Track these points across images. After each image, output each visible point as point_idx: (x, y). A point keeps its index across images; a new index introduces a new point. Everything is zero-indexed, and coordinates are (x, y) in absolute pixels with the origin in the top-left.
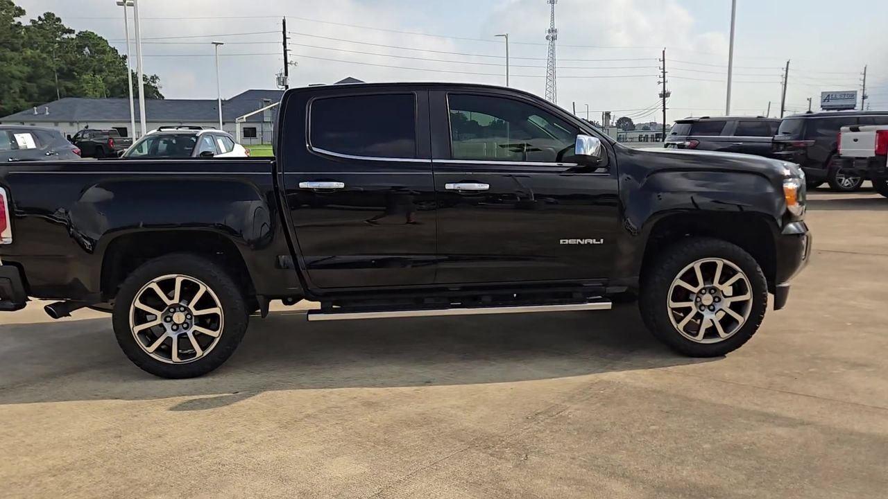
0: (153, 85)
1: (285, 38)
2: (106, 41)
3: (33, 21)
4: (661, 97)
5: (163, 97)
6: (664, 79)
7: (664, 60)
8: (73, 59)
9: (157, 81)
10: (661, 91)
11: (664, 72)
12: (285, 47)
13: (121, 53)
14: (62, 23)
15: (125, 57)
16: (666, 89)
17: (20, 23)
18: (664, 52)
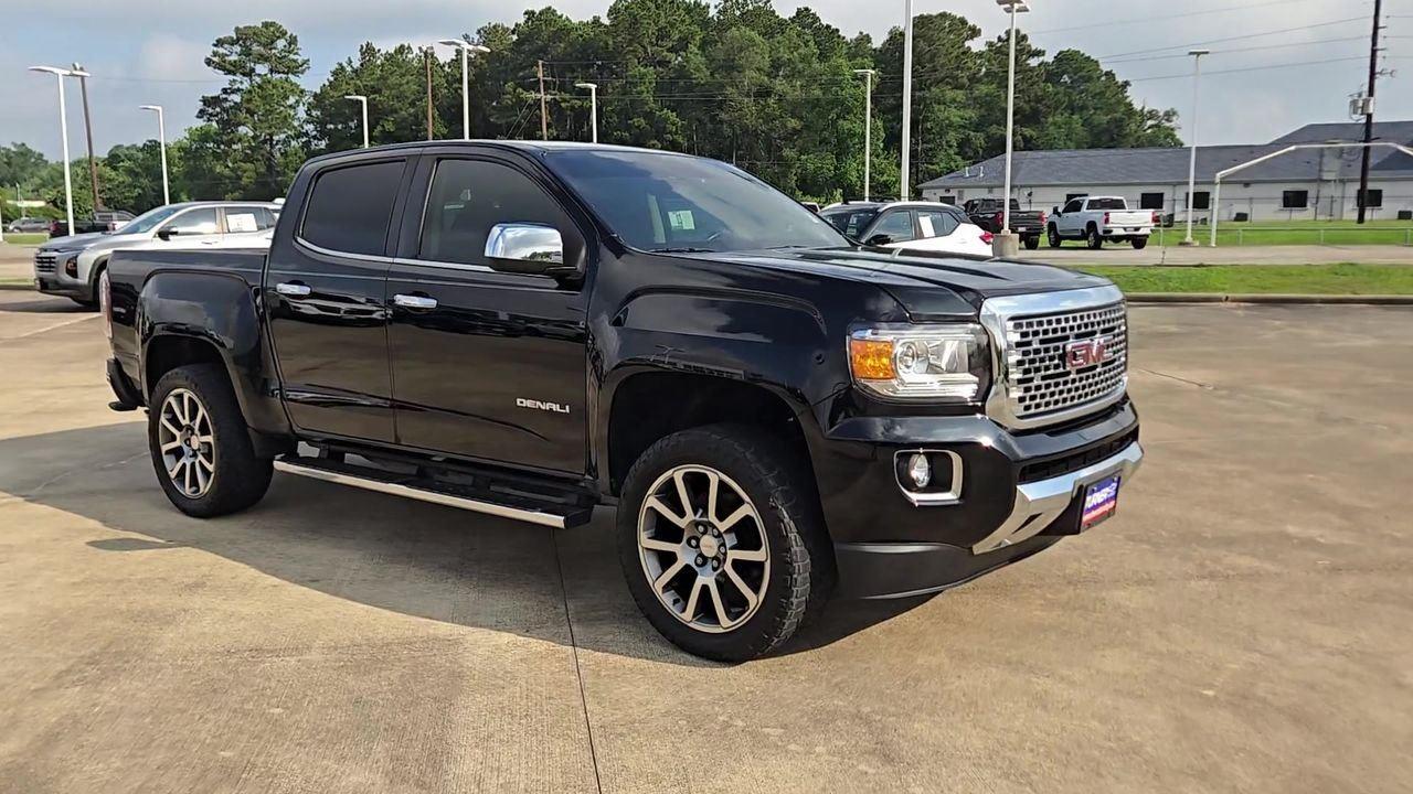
0: (1168, 124)
1: (1376, 28)
2: (1097, 62)
3: (990, 44)
5: (1182, 144)
8: (1039, 94)
9: (1174, 118)
12: (1374, 43)
13: (1120, 79)
14: (1028, 42)
15: (1126, 84)
17: (969, 48)
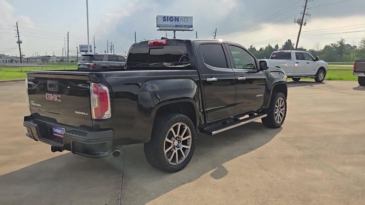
4: (17, 43)
6: (18, 35)
7: (17, 27)
10: (17, 40)
11: (18, 32)
16: (20, 40)
18: (17, 23)
